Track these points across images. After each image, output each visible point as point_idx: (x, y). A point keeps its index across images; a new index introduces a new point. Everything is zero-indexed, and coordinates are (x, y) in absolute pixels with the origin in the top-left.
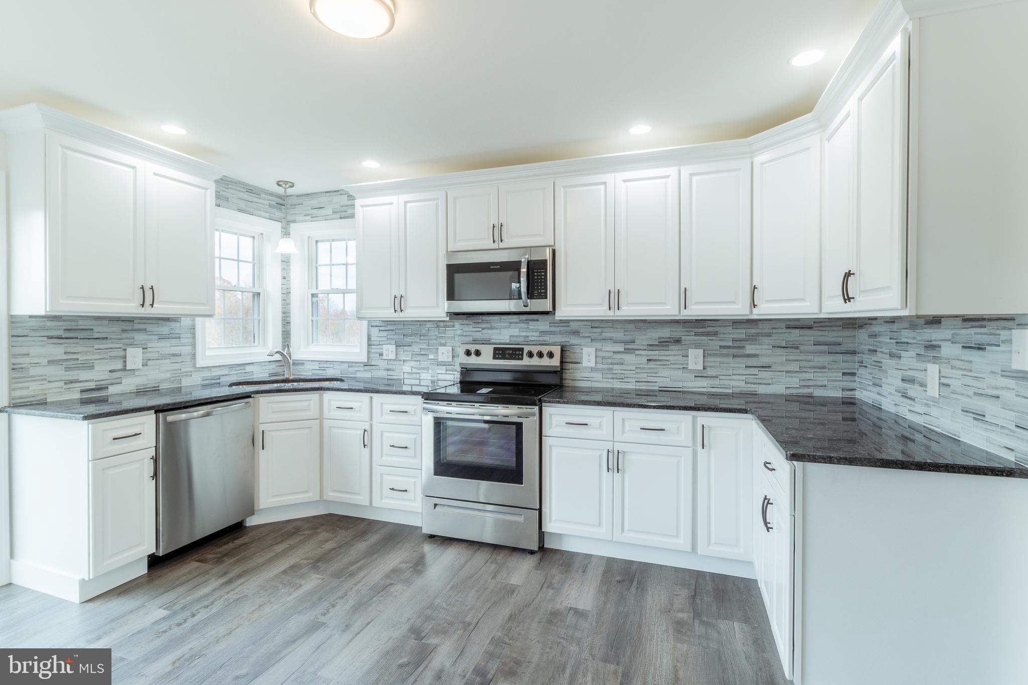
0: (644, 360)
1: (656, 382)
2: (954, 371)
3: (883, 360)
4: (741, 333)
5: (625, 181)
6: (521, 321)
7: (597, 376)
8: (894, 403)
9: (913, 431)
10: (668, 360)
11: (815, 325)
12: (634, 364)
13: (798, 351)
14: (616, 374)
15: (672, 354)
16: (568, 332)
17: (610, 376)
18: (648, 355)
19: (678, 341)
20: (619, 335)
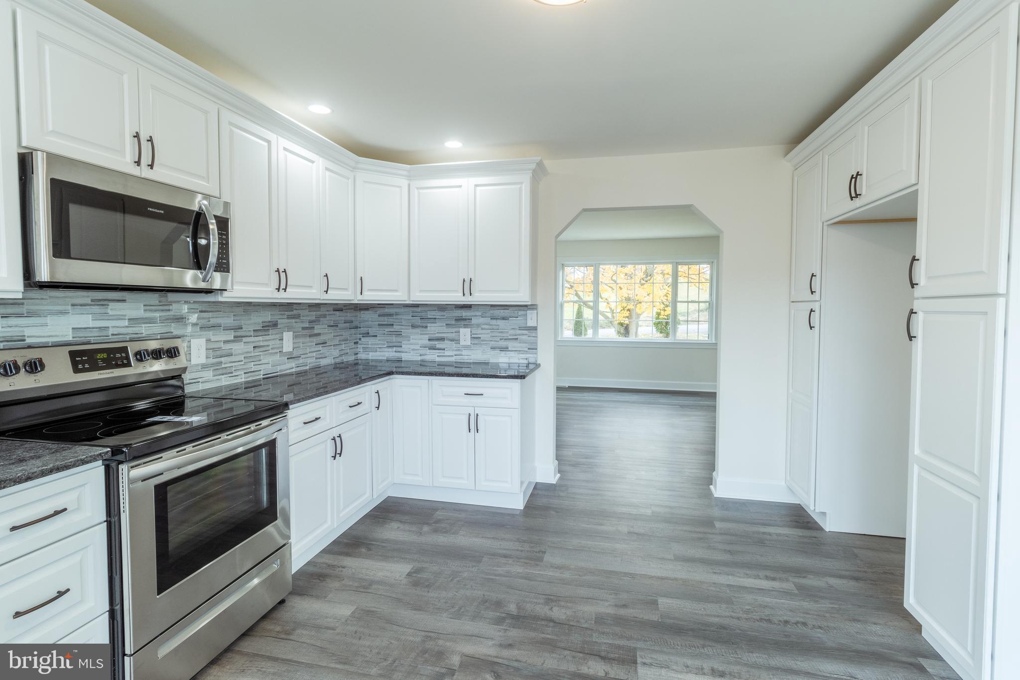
0: (250, 347)
1: (260, 370)
2: (484, 331)
3: (403, 330)
4: (313, 315)
5: (285, 149)
6: (96, 302)
7: (208, 374)
8: (419, 354)
9: (443, 367)
10: (268, 346)
11: (345, 308)
12: (242, 354)
13: (338, 328)
14: (226, 368)
15: (270, 340)
16: (171, 319)
17: (220, 372)
18: (253, 342)
19: (275, 325)
20: (229, 321)
